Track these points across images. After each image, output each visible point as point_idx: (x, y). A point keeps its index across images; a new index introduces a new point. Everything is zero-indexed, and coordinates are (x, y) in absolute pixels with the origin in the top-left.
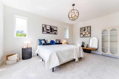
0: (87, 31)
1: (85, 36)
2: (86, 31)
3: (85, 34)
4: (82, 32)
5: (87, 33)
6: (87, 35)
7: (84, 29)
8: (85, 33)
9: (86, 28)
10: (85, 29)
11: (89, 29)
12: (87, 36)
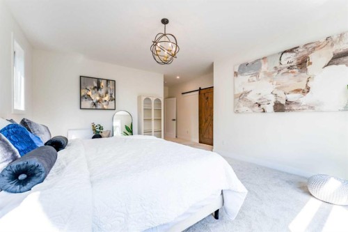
0: (107, 93)
1: (99, 107)
2: (102, 92)
3: (98, 101)
4: (90, 93)
5: (107, 98)
6: (106, 103)
7: (96, 85)
8: (100, 96)
9: (103, 84)
10: (99, 84)
11: (111, 88)
12: (105, 107)
